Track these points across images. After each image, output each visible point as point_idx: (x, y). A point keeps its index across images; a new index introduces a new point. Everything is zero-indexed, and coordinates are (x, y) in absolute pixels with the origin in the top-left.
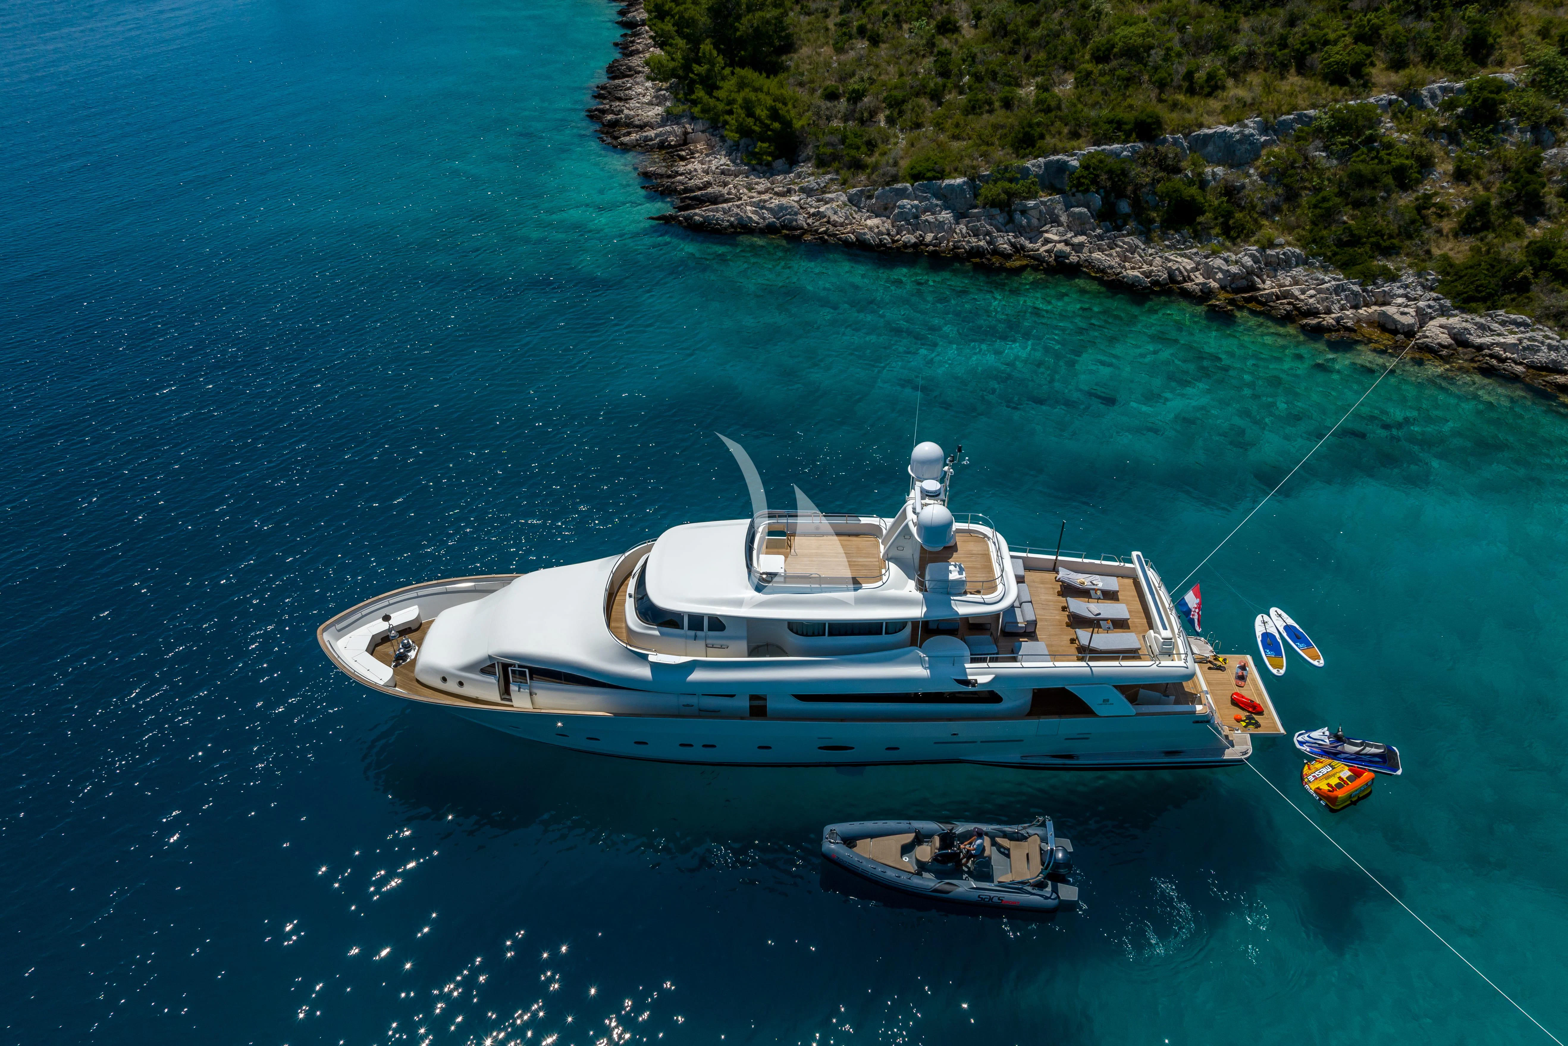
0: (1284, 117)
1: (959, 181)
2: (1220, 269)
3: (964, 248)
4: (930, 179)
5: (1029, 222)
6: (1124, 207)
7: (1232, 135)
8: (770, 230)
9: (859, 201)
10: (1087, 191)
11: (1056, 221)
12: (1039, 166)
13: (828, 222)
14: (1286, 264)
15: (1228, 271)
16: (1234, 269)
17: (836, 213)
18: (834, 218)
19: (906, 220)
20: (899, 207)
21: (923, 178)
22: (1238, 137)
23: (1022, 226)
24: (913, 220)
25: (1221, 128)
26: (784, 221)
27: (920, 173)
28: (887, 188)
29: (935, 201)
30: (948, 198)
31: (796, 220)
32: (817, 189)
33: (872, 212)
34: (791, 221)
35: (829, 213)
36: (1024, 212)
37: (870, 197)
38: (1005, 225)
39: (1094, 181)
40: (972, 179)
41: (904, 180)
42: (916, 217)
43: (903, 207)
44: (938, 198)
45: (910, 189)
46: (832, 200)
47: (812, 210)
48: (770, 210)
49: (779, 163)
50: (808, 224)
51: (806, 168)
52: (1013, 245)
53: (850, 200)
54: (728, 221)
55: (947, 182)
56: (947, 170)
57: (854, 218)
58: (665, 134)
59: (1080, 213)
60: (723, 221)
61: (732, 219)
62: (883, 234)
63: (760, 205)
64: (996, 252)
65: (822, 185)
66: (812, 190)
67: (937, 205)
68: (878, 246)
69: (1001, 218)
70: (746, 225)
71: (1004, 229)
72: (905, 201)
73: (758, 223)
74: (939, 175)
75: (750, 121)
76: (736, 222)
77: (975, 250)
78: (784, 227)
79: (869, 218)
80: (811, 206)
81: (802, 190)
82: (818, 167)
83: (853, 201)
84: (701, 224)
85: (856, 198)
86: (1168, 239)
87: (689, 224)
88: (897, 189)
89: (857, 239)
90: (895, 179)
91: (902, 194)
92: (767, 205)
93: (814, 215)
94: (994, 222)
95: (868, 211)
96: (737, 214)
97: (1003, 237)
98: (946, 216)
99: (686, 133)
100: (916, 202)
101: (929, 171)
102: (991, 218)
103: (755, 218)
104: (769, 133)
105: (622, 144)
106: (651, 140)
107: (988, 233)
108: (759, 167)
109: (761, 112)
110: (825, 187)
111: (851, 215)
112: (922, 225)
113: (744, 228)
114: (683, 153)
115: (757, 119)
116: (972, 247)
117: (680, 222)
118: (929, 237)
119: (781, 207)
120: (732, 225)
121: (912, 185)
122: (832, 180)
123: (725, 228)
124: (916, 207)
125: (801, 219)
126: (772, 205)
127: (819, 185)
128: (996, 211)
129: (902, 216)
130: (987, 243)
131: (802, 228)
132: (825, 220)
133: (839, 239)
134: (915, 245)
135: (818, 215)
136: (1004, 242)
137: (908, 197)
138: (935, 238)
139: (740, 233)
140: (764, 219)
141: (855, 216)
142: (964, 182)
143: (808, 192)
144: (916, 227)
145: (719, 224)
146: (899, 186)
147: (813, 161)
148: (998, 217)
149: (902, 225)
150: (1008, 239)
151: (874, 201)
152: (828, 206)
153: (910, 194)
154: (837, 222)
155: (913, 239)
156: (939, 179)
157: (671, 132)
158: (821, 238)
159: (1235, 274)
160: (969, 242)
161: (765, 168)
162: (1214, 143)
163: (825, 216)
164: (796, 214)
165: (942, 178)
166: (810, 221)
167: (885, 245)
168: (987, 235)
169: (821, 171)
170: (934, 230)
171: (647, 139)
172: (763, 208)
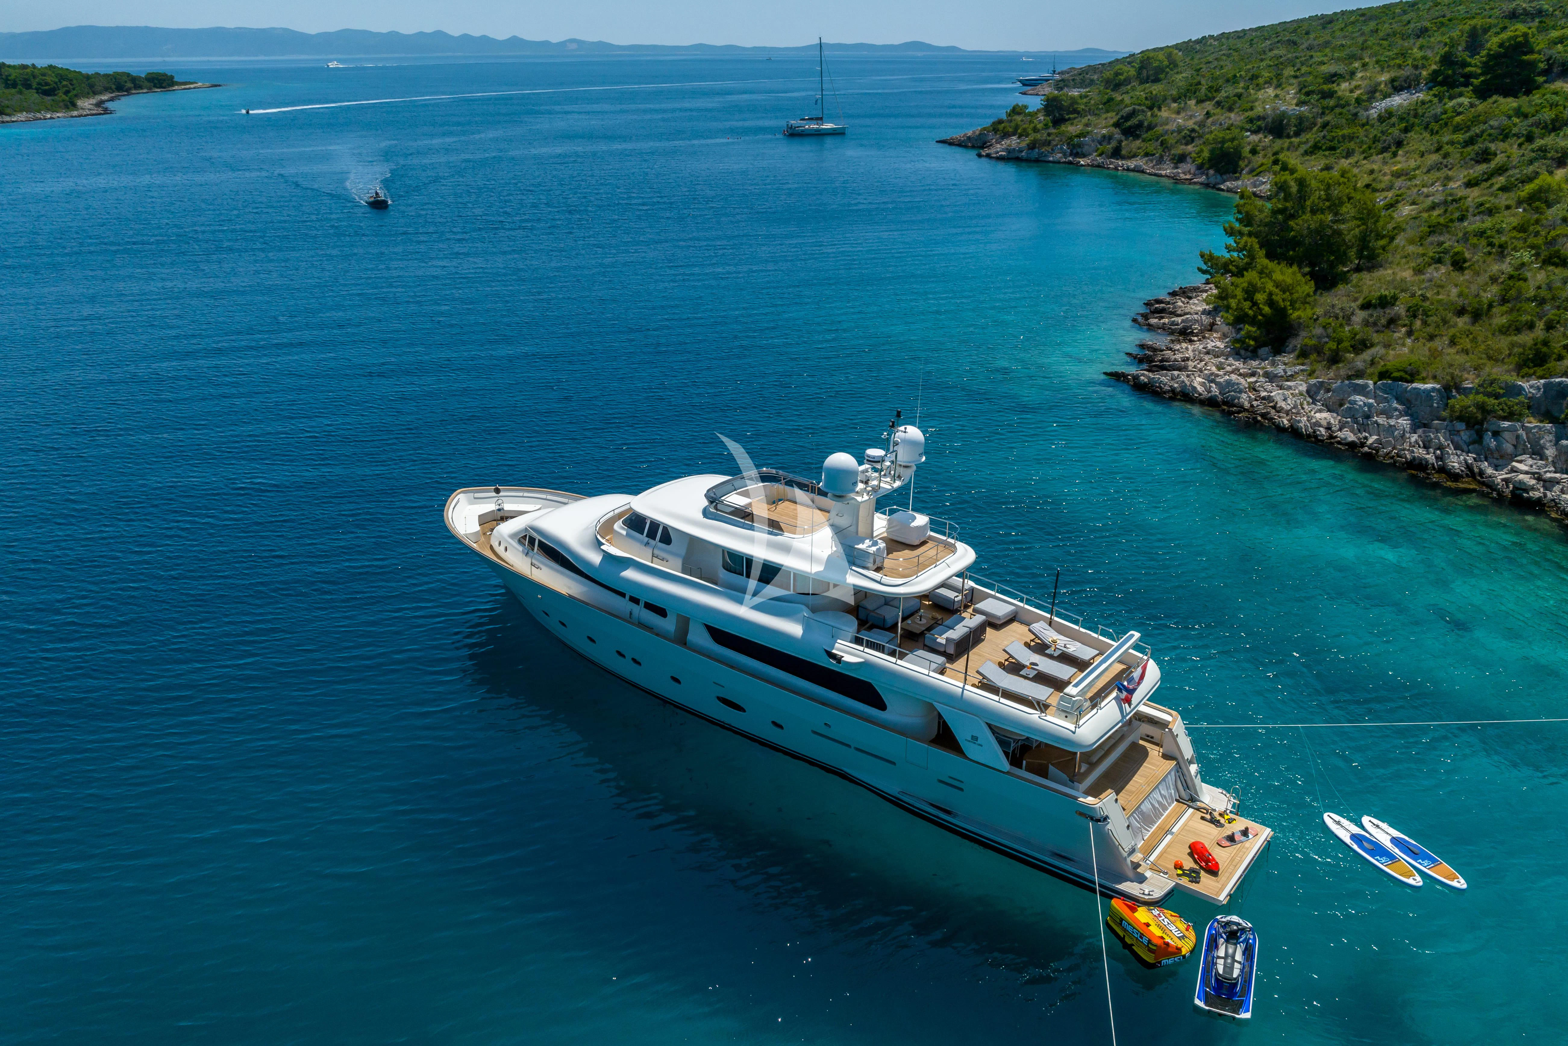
1: (1431, 386)
3: (1406, 458)
4: (1395, 379)
5: (1498, 446)
8: (1210, 403)
9: (1317, 393)
11: (1536, 451)
12: (1538, 388)
13: (1274, 407)
17: (1285, 400)
18: (1281, 404)
19: (1353, 417)
20: (1350, 402)
21: (1389, 377)
23: (1488, 449)
24: (1362, 420)
26: (1227, 397)
27: (1387, 371)
28: (1347, 382)
29: (1395, 405)
30: (1410, 403)
31: (1239, 398)
32: (1282, 377)
33: (1327, 406)
34: (1234, 398)
35: (1279, 399)
36: (1496, 433)
37: (1328, 391)
38: (1467, 443)
40: (1447, 388)
41: (1370, 377)
42: (1368, 417)
43: (1355, 402)
44: (1401, 403)
45: (1371, 387)
46: (1290, 388)
47: (1263, 394)
48: (1218, 384)
49: (1264, 351)
50: (1252, 406)
51: (1287, 358)
52: (1469, 467)
53: (1308, 392)
54: (1171, 387)
55: (1414, 385)
56: (1424, 374)
57: (1303, 408)
58: (1191, 321)
60: (1165, 385)
61: (1176, 385)
62: (1321, 426)
63: (1211, 379)
64: (1443, 470)
65: (1289, 373)
66: (1276, 376)
67: (1396, 409)
68: (1309, 436)
69: (1465, 435)
70: (1188, 394)
71: (1465, 448)
72: (1358, 398)
73: (1200, 394)
74: (1409, 378)
75: (1247, 304)
76: (1178, 390)
77: (1417, 462)
78: (1225, 403)
79: (1320, 411)
80: (1265, 390)
81: (1267, 375)
82: (1298, 357)
83: (1311, 393)
84: (1145, 384)
85: (1314, 389)
87: (1135, 383)
88: (1358, 384)
89: (1292, 426)
90: (1360, 374)
91: (1362, 390)
92: (1218, 380)
93: (1264, 398)
94: (1456, 438)
95: (1323, 405)
96: (1183, 382)
97: (1459, 456)
98: (1404, 422)
99: (1212, 325)
100: (1371, 401)
101: (1399, 371)
102: (1453, 433)
103: (1200, 389)
104: (1260, 317)
105: (1149, 325)
106: (1177, 325)
107: (1441, 447)
108: (1242, 352)
109: (1260, 297)
110: (1292, 376)
111: (1302, 404)
112: (1371, 427)
113: (1186, 396)
114: (1196, 338)
115: (1255, 304)
116: (1414, 458)
117: (1129, 380)
118: (1372, 439)
119: (1229, 383)
120: (1173, 390)
121: (1375, 383)
122: (1302, 370)
123: (1165, 393)
124: (1370, 406)
125: (1244, 399)
126: (1222, 380)
127: (1286, 372)
128: (1460, 426)
129: (1352, 413)
130: (1437, 458)
131: (1242, 407)
132: (1271, 404)
133: (1274, 424)
134: (1352, 445)
135: (1269, 399)
136: (1455, 462)
137: (1366, 395)
138: (1378, 441)
139: (1180, 400)
140: (1209, 391)
141: (1306, 406)
142: (1433, 389)
143: (1271, 377)
144: (1363, 428)
145: (1160, 387)
146: (1360, 382)
147: (1296, 353)
148: (1462, 433)
149: (1347, 422)
150: (1465, 460)
151: (1330, 394)
152: (1280, 391)
153: (1368, 392)
154: (1283, 408)
155: (1351, 437)
156: (1408, 382)
157: (1197, 321)
158: (1255, 419)
160: (1413, 452)
161: (1249, 354)
163: (1274, 401)
164: (1241, 392)
165: (1412, 382)
166: (1255, 403)
167: (1316, 437)
168: (1439, 449)
169: (1296, 362)
170: (1382, 433)
171: (1173, 323)
172: (1212, 381)
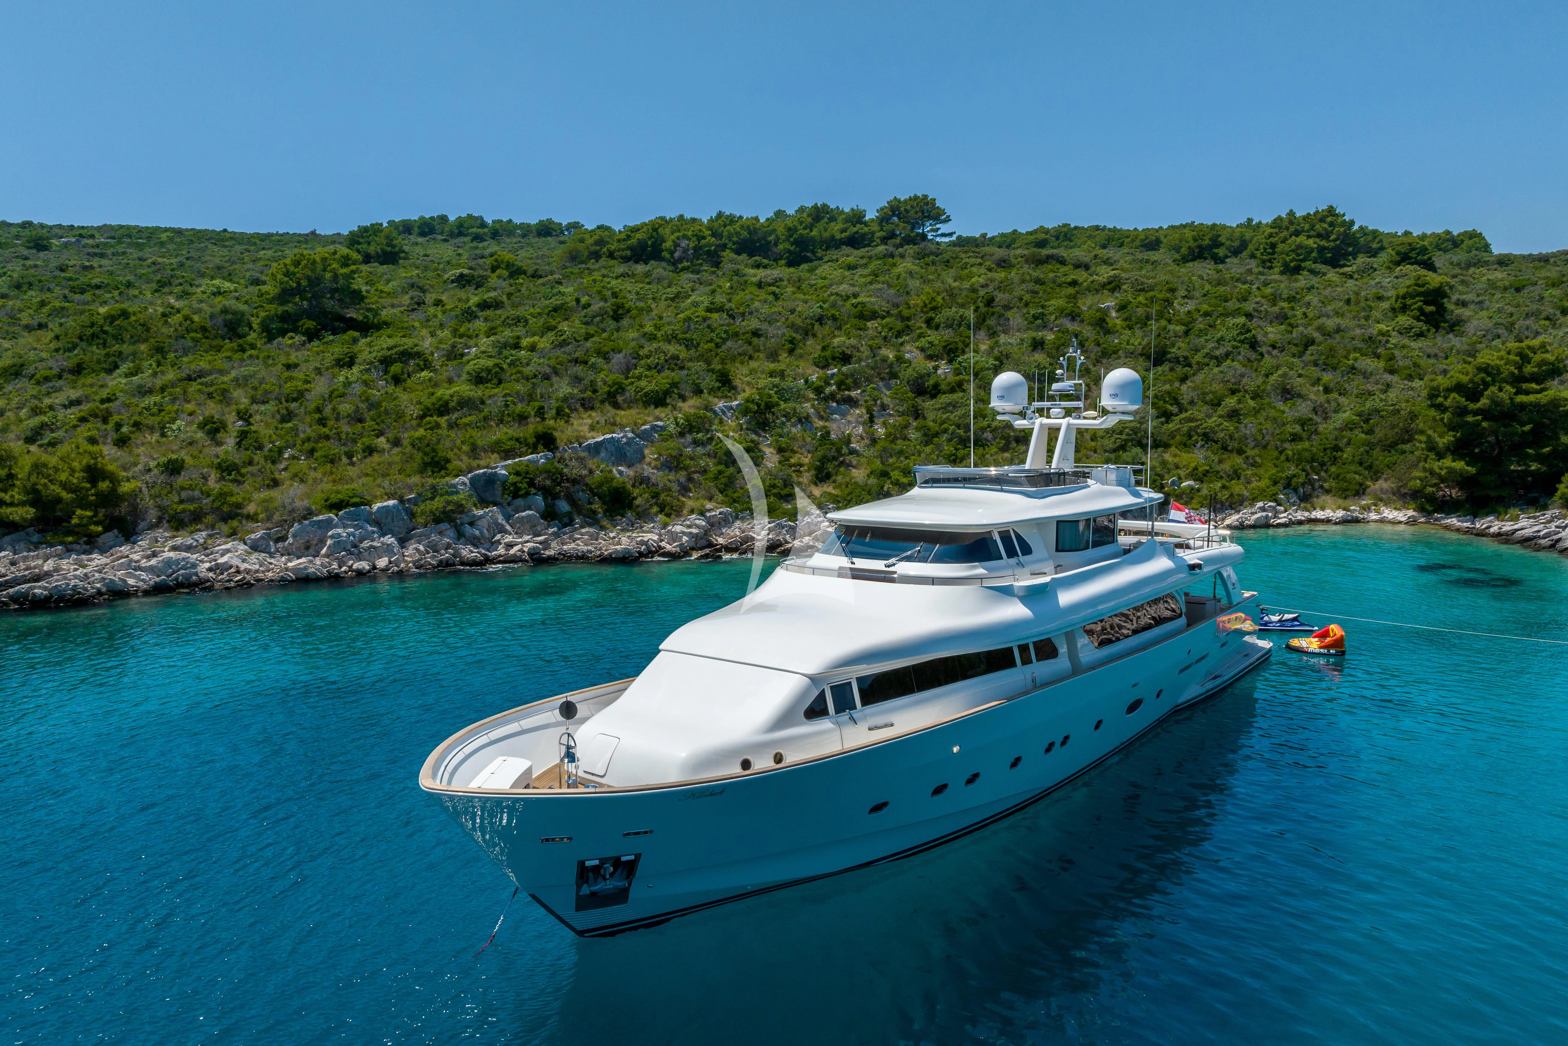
0: (643, 428)
1: (391, 502)
2: (684, 533)
3: (430, 563)
4: (356, 505)
5: (481, 533)
6: (563, 506)
7: (618, 440)
8: (158, 590)
9: (268, 545)
10: (528, 494)
11: (503, 531)
12: (464, 484)
13: (238, 572)
14: (725, 521)
15: (691, 533)
16: (694, 531)
17: (244, 561)
18: (244, 566)
19: (345, 550)
20: (332, 537)
21: (348, 505)
22: (624, 440)
23: (475, 537)
24: (354, 549)
25: (608, 436)
26: (176, 579)
27: (342, 501)
28: (307, 522)
29: (370, 528)
30: (382, 523)
31: (196, 574)
32: (197, 545)
33: (289, 554)
34: (188, 577)
35: (236, 562)
36: (471, 524)
37: (283, 539)
38: (459, 539)
39: (531, 484)
40: (405, 499)
41: (323, 511)
42: (357, 545)
43: (339, 535)
44: (374, 525)
45: (337, 518)
46: (228, 551)
47: (208, 564)
48: (149, 567)
50: (212, 578)
51: (159, 533)
53: (254, 547)
55: (376, 506)
57: (272, 563)
59: (529, 516)
63: (131, 565)
64: (465, 562)
67: (373, 532)
69: (452, 532)
70: (122, 591)
72: (336, 531)
73: (137, 586)
76: (105, 588)
77: (444, 563)
82: (178, 528)
83: (258, 547)
86: (617, 525)
88: (319, 522)
90: (311, 512)
91: (328, 525)
93: (211, 569)
95: (284, 554)
97: (464, 548)
100: (350, 531)
101: (352, 498)
102: (442, 532)
103: (130, 581)
108: (80, 544)
110: (206, 542)
111: (264, 560)
113: (118, 594)
116: (439, 561)
118: (382, 562)
119: (167, 562)
120: (101, 590)
121: (337, 515)
122: (211, 535)
124: (351, 535)
125: (201, 573)
126: (151, 562)
127: (196, 542)
128: (444, 526)
130: (452, 555)
132: (233, 570)
133: (269, 581)
135: (220, 568)
137: (337, 527)
139: (115, 601)
140: (145, 580)
141: (270, 561)
142: (396, 504)
144: (361, 555)
146: (320, 518)
147: (167, 525)
148: (448, 532)
149: (343, 556)
151: (291, 540)
152: (226, 557)
153: (338, 524)
154: (250, 570)
156: (367, 504)
159: (697, 534)
160: (432, 558)
162: (606, 449)
163: (231, 567)
165: (370, 503)
166: (211, 575)
168: (447, 548)
169: (185, 531)
